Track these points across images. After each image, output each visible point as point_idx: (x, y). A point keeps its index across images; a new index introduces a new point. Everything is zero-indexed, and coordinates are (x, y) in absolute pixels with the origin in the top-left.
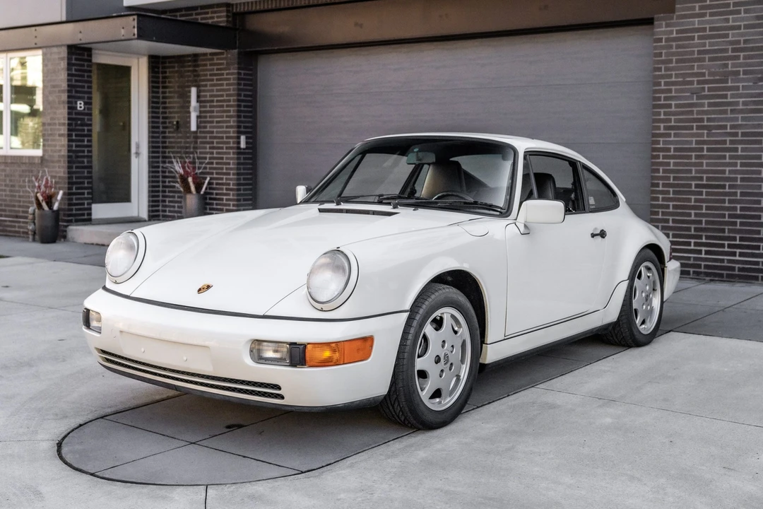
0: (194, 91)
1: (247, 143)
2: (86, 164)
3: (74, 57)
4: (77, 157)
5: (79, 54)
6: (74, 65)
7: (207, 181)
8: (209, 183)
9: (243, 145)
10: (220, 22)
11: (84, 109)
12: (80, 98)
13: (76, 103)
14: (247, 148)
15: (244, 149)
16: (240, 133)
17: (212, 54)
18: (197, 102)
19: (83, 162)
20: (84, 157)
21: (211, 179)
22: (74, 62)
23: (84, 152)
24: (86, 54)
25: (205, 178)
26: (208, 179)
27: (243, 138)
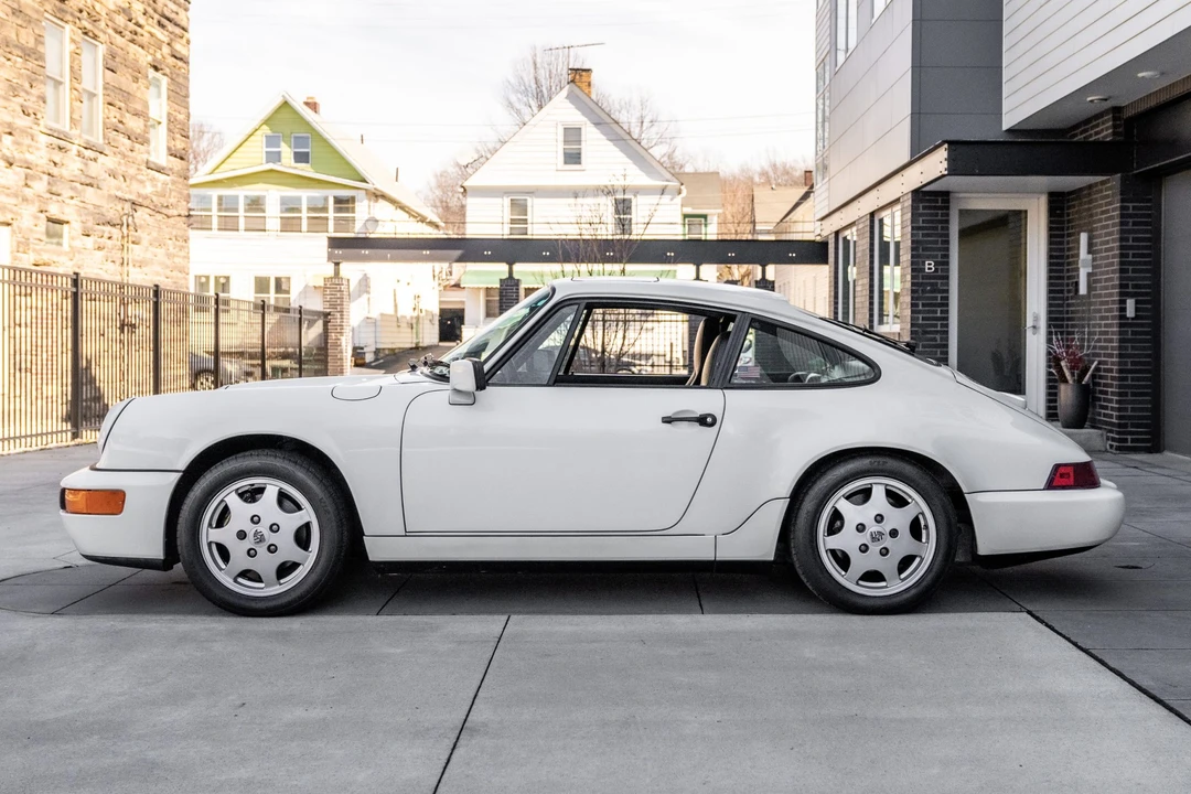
0: (1084, 237)
1: (1137, 310)
2: (939, 342)
3: (921, 205)
4: (925, 332)
5: (929, 201)
6: (921, 215)
7: (1093, 367)
8: (1097, 369)
9: (1130, 312)
10: (1106, 136)
11: (936, 270)
12: (928, 258)
13: (924, 263)
14: (1136, 317)
15: (1132, 319)
16: (1124, 295)
17: (1103, 183)
18: (1089, 252)
19: (935, 340)
20: (937, 332)
21: (1099, 363)
22: (921, 211)
23: (936, 326)
24: (940, 199)
25: (1093, 361)
26: (1096, 363)
27: (1130, 304)
